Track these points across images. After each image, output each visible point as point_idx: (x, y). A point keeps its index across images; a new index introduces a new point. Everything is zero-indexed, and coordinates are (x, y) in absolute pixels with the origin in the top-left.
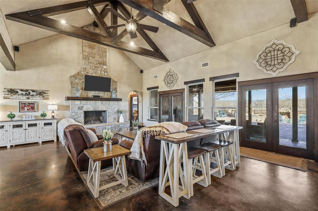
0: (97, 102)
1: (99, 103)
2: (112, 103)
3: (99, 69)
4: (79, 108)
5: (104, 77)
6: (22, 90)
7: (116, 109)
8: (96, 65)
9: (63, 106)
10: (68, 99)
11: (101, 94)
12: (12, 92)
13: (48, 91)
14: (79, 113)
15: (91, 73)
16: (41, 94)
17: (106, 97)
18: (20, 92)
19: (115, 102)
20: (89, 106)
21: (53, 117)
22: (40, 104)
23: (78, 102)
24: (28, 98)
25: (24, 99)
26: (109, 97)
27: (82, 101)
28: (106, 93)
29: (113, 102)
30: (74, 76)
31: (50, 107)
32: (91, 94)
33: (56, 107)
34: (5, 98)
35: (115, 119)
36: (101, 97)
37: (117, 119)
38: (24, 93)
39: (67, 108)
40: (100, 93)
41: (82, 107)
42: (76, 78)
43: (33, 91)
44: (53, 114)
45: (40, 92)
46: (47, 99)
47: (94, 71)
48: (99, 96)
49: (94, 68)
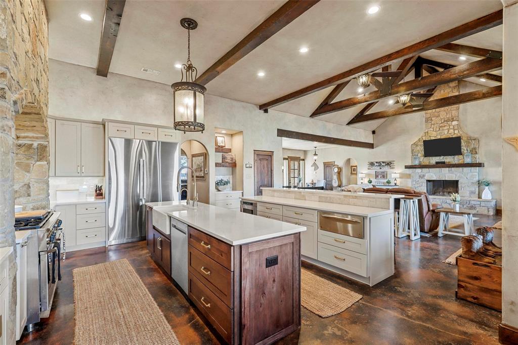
0: (443, 169)
1: (445, 170)
2: (466, 169)
3: (446, 128)
4: (420, 176)
5: (454, 136)
6: (377, 163)
7: (475, 179)
8: (441, 125)
9: (407, 174)
10: (407, 167)
11: (448, 159)
12: (372, 164)
13: (394, 161)
14: (420, 182)
15: (434, 135)
16: (389, 164)
17: (456, 162)
18: (376, 164)
19: (472, 168)
20: (432, 174)
21: (395, 184)
22: (388, 173)
23: (419, 170)
24: (381, 168)
25: (378, 169)
26: (461, 162)
27: (423, 169)
28: (456, 157)
29: (470, 168)
30: (415, 144)
31: (393, 176)
32: (434, 160)
33: (398, 176)
34: (369, 169)
35: (472, 193)
36: (449, 162)
37: (477, 193)
38: (378, 164)
39: (409, 176)
40: (446, 158)
41: (424, 176)
42: (417, 145)
43: (383, 163)
44: (395, 182)
45: (388, 163)
46: (393, 168)
47: (438, 132)
48: (444, 163)
49: (438, 129)
